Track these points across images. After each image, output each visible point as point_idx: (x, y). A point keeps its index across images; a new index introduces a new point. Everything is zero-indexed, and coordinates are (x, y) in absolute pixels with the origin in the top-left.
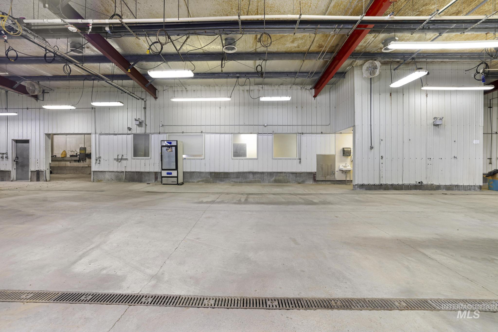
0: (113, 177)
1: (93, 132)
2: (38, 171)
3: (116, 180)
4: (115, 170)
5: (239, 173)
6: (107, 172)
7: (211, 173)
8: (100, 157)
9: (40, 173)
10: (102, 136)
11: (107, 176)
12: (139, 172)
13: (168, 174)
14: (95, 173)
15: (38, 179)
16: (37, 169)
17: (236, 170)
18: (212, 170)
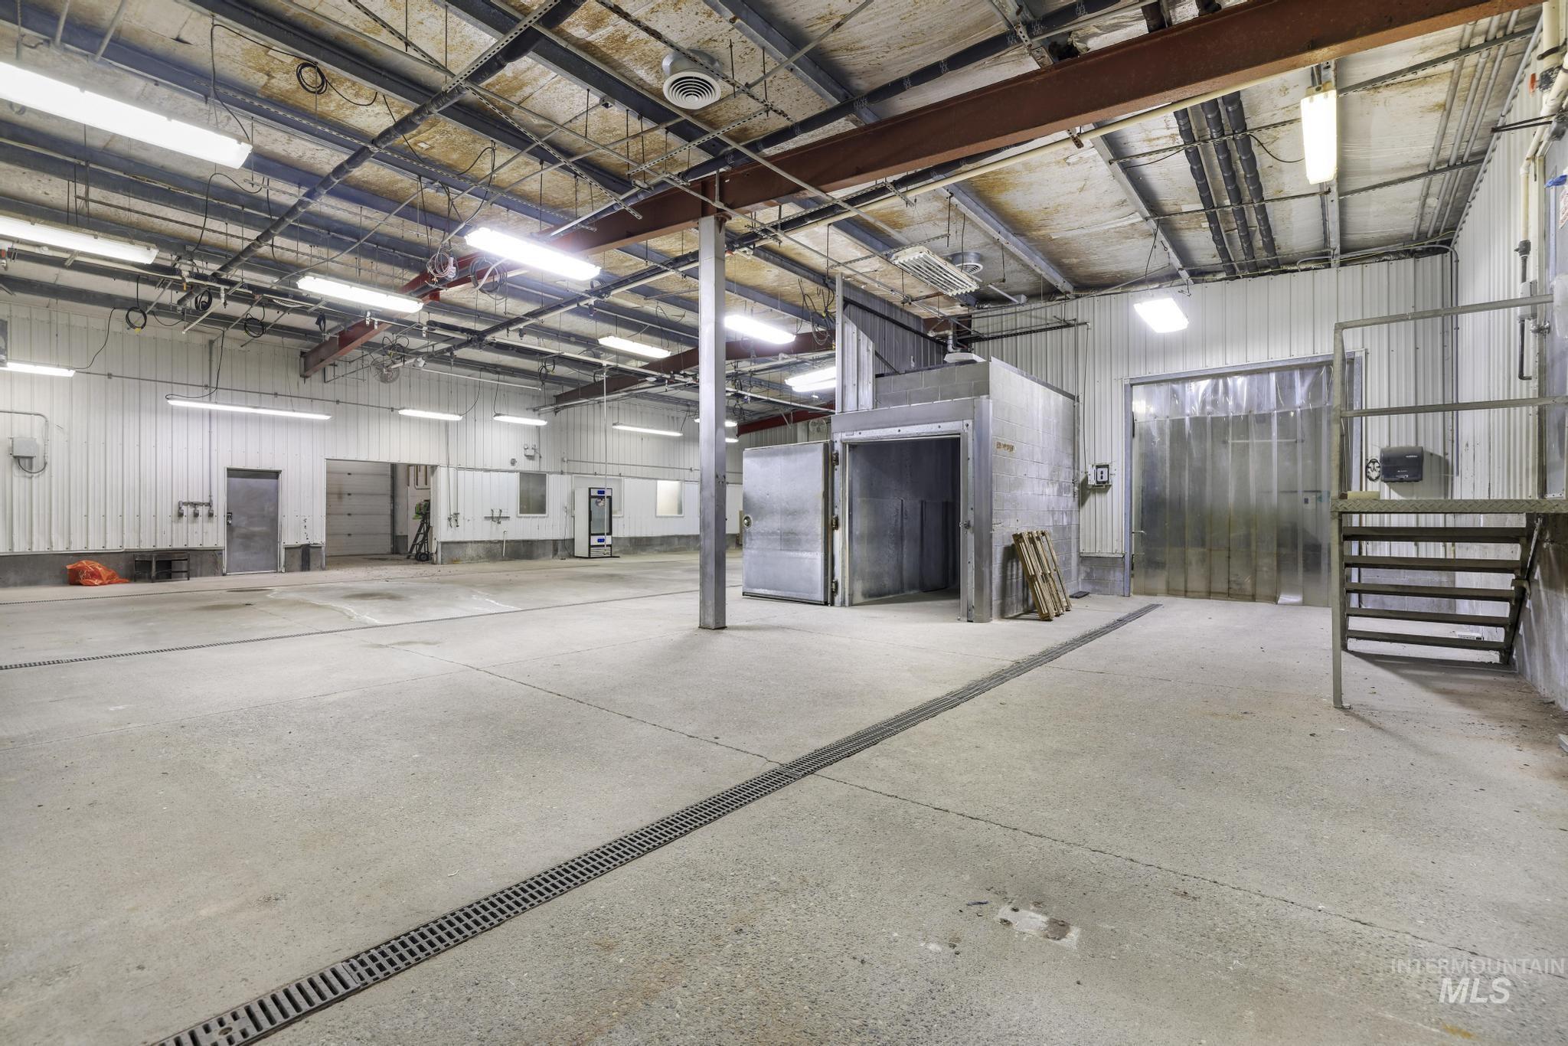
0: (482, 553)
1: (443, 461)
2: (308, 546)
3: (488, 557)
4: (486, 538)
5: (663, 537)
6: (471, 542)
7: (631, 539)
8: (456, 514)
9: (311, 550)
10: (461, 473)
11: (470, 551)
12: (528, 541)
13: (600, 541)
14: (445, 545)
15: (306, 566)
16: (304, 542)
17: (660, 534)
18: (632, 535)
